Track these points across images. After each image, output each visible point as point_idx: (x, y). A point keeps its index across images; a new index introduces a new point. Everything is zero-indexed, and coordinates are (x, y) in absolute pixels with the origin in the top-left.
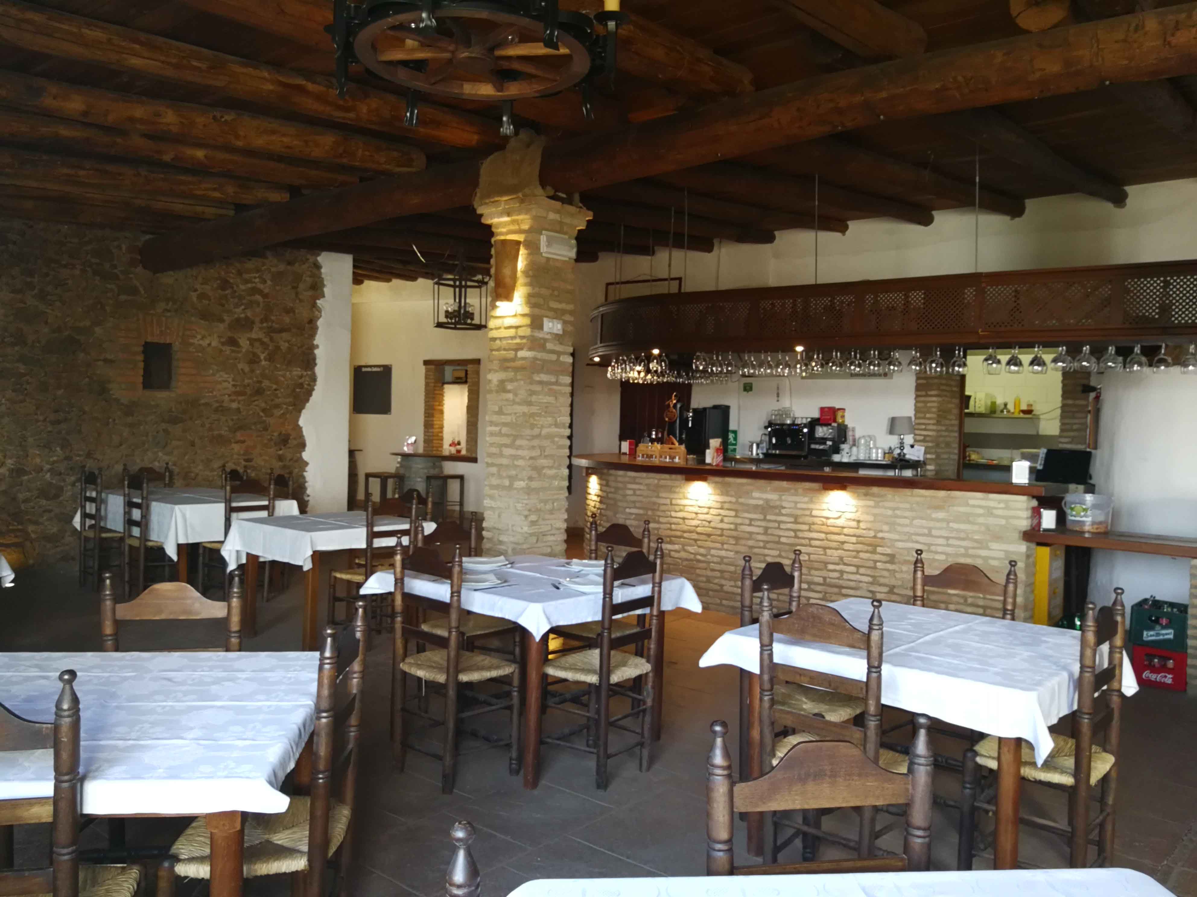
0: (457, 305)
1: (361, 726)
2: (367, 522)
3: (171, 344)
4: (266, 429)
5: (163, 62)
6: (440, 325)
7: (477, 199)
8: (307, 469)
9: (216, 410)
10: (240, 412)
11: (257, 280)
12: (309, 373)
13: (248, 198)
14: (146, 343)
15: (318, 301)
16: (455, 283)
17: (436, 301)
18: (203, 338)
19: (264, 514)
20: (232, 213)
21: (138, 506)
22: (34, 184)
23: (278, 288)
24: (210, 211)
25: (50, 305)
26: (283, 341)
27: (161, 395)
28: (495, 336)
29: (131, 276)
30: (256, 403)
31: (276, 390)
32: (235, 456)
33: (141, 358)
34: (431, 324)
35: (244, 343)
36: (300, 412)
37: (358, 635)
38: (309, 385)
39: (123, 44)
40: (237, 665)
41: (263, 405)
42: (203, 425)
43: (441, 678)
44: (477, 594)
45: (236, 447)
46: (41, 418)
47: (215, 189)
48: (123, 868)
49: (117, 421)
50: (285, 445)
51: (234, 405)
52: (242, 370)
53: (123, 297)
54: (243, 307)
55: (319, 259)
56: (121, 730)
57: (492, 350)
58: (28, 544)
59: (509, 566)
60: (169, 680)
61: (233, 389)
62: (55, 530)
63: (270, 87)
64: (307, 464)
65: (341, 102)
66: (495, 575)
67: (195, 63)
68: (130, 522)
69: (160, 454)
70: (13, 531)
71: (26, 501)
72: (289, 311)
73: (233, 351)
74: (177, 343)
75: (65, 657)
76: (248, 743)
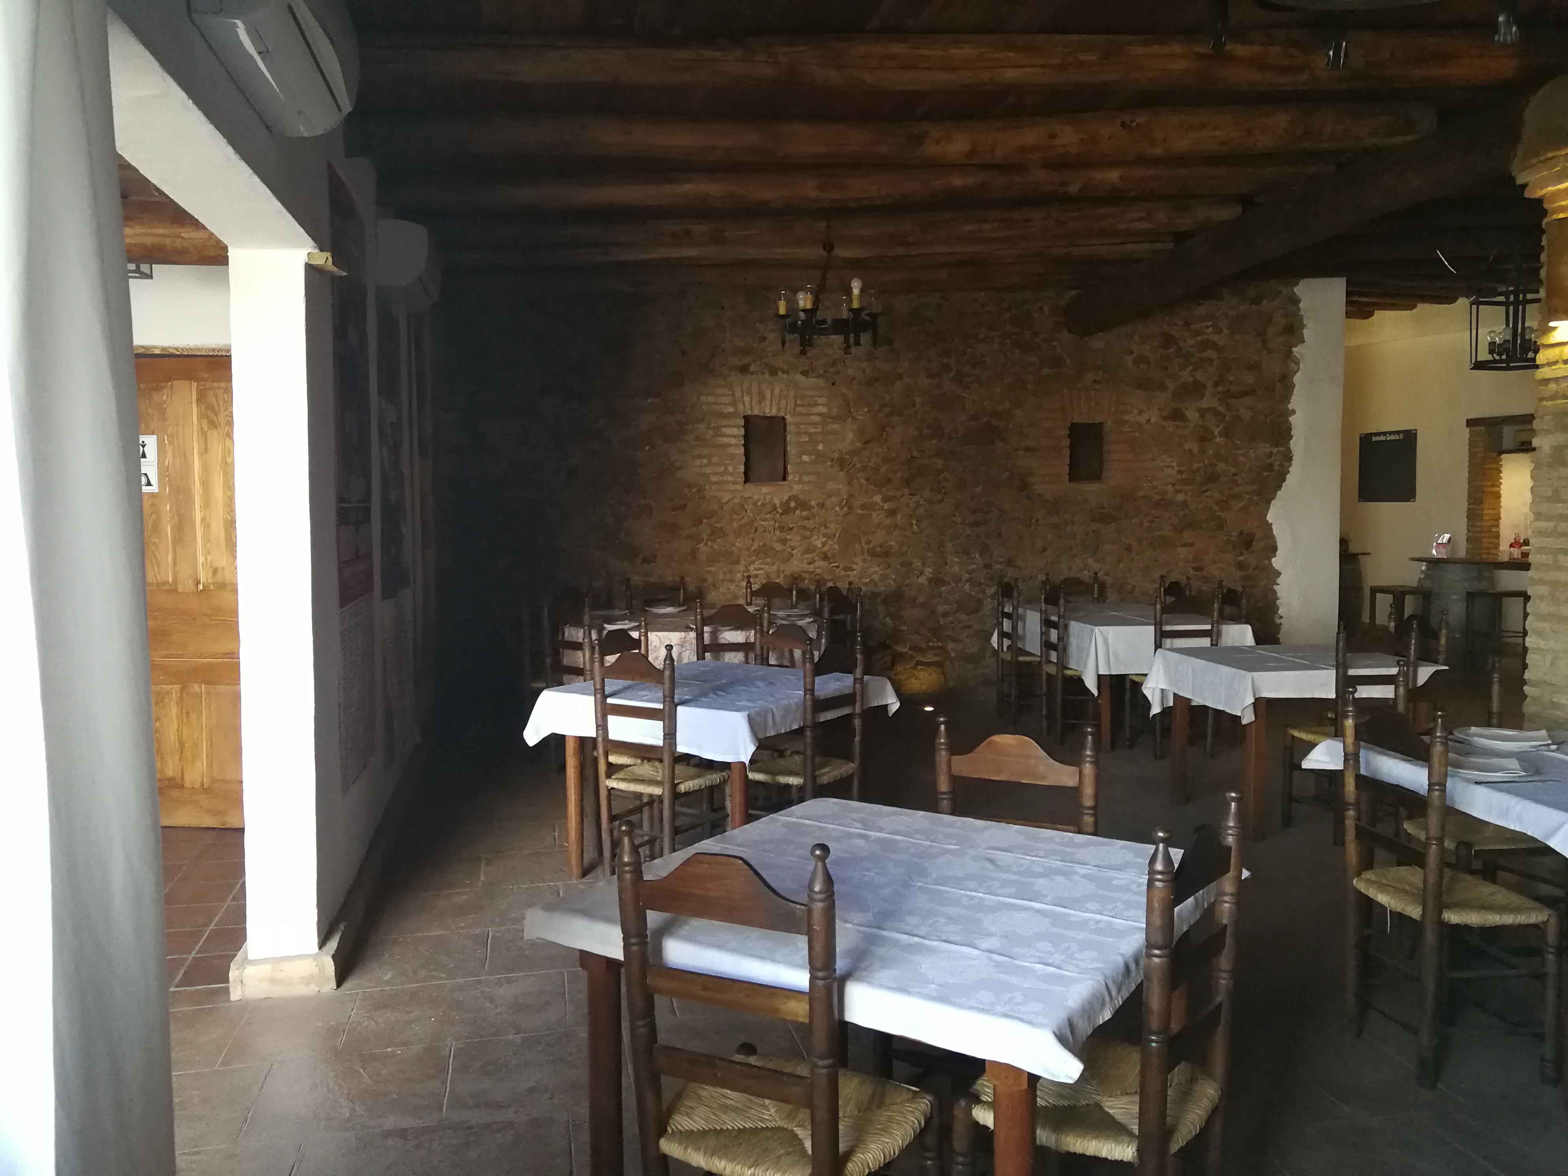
0: (1510, 332)
1: (1235, 973)
2: (1337, 661)
3: (1102, 423)
4: (1220, 527)
5: (1043, 66)
6: (1479, 366)
7: (1516, 162)
8: (1279, 580)
9: (1157, 505)
10: (1187, 506)
11: (1210, 330)
12: (1281, 449)
13: (1185, 223)
14: (1073, 424)
15: (1294, 349)
16: (1507, 298)
17: (1474, 332)
18: (1141, 412)
19: (1205, 642)
20: (1170, 246)
21: (1055, 625)
22: (944, 249)
23: (1237, 337)
24: (1141, 249)
25: (968, 388)
26: (1244, 408)
27: (1090, 488)
28: (1547, 376)
29: (1055, 343)
30: (1208, 493)
31: (1235, 475)
32: (1181, 564)
33: (1066, 442)
34: (1468, 365)
35: (1192, 414)
36: (1268, 502)
37: (1230, 840)
38: (1281, 465)
39: (997, 56)
40: (1080, 854)
41: (1217, 495)
42: (1141, 525)
43: (1414, 912)
44: (1480, 790)
45: (1183, 552)
46: (959, 520)
47: (1140, 219)
48: (914, 1092)
49: (1040, 522)
50: (1247, 548)
51: (1180, 497)
52: (1190, 451)
53: (1046, 371)
54: (1191, 368)
55: (1296, 290)
56: (912, 920)
57: (1542, 399)
58: (948, 663)
59: (1554, 747)
60: (992, 861)
61: (1179, 477)
62: (975, 649)
63: (1184, 64)
64: (1279, 574)
65: (1287, 62)
66: (1519, 760)
67: (1083, 57)
68: (1048, 645)
69: (1090, 561)
70: (933, 648)
71: (945, 615)
72: (1254, 367)
73: (1177, 427)
74: (1109, 422)
75: (895, 814)
76: (1051, 969)
